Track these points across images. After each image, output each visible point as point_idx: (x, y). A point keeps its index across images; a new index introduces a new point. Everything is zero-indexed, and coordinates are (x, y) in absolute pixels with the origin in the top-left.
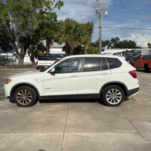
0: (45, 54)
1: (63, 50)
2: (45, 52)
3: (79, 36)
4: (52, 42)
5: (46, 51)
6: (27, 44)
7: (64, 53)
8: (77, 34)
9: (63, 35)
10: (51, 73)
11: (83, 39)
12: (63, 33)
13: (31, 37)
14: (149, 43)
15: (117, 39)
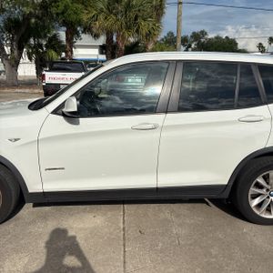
0: (62, 59)
1: (101, 53)
2: (64, 54)
3: (136, 19)
4: (77, 33)
5: (66, 52)
6: (22, 36)
7: (103, 57)
8: (132, 15)
9: (101, 17)
10: (63, 115)
11: (145, 26)
12: (102, 11)
13: (33, 20)
14: (260, 44)
15: (203, 33)
